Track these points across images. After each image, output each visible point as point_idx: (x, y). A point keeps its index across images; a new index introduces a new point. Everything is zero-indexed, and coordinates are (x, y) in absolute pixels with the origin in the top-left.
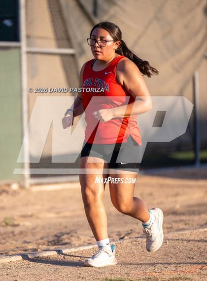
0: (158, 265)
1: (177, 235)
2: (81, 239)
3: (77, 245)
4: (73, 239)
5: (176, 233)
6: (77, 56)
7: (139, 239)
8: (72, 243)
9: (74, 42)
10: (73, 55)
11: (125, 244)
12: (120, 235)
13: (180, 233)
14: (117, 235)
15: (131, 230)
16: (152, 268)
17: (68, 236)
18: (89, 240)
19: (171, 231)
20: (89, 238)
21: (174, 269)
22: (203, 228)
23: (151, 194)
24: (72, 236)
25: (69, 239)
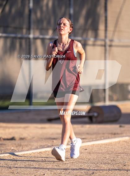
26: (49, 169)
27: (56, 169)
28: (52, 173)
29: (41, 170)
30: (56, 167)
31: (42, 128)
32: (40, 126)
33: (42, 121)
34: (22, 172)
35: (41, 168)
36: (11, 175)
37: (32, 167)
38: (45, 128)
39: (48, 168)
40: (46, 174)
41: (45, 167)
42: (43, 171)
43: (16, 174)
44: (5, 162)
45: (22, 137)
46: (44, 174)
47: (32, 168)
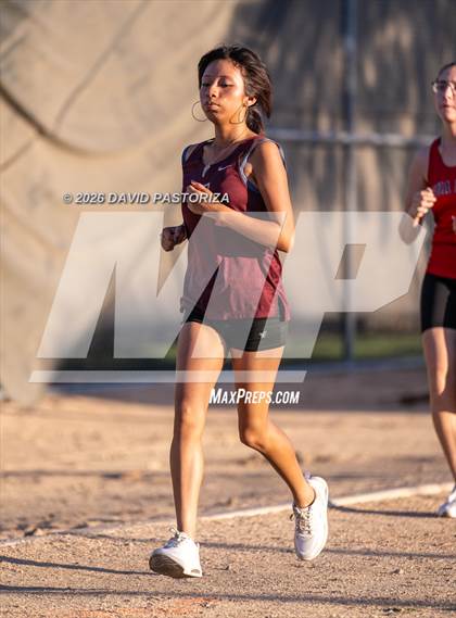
0: (108, 597)
1: (152, 529)
5: (150, 525)
7: (68, 536)
11: (37, 546)
12: (26, 526)
13: (160, 524)
15: (52, 516)
16: (95, 601)
19: (138, 520)
21: (145, 604)
22: (210, 515)
23: (96, 437)
26: (410, 556)
27: (432, 556)
28: (422, 567)
29: (386, 559)
30: (432, 550)
31: (383, 427)
32: (377, 419)
33: (383, 405)
34: (328, 565)
35: (386, 554)
36: (293, 572)
37: (358, 548)
38: (392, 426)
39: (407, 551)
40: (401, 572)
41: (398, 550)
42: (392, 561)
43: (308, 570)
44: (272, 533)
45: (324, 452)
46: (397, 572)
47: (359, 552)
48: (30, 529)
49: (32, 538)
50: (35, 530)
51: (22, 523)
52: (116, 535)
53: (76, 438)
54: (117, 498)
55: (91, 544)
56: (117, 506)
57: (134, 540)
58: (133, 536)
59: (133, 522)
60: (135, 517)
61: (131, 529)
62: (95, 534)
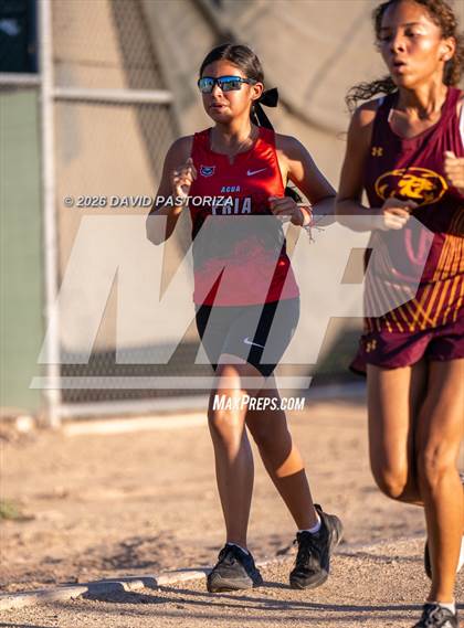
2: (183, 554)
3: (174, 568)
4: (164, 552)
5: (414, 540)
6: (178, 108)
8: (163, 564)
9: (170, 74)
10: (167, 106)
11: (290, 566)
12: (279, 544)
14: (272, 544)
17: (154, 545)
18: (203, 557)
19: (402, 535)
20: (204, 552)
24: (161, 546)
25: (155, 553)
48: (283, 547)
49: (285, 557)
50: (288, 548)
51: (274, 540)
52: (377, 553)
53: (332, 445)
54: (378, 511)
55: (350, 563)
56: (378, 520)
57: (397, 557)
58: (396, 553)
59: (396, 537)
60: (398, 532)
61: (393, 545)
62: (354, 552)
